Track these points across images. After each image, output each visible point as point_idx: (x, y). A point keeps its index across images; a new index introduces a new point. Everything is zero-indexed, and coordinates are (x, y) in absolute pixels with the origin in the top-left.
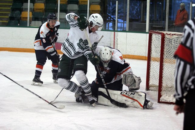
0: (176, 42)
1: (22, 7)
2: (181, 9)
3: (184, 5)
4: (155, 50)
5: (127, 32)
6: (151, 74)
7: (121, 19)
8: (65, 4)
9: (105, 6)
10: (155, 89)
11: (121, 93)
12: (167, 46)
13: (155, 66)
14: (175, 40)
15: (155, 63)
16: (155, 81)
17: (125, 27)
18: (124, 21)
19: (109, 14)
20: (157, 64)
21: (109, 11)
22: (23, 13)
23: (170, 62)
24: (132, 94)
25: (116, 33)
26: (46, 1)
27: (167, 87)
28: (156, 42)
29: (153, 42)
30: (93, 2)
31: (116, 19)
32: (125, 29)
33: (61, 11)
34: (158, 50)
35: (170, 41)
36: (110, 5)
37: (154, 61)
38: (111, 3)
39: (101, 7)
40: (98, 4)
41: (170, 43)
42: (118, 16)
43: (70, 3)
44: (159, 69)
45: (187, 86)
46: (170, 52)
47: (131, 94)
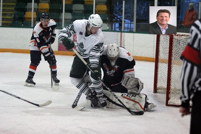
0: (185, 43)
1: (26, 7)
2: (190, 9)
3: (193, 5)
4: (163, 52)
5: (134, 33)
6: (159, 76)
7: (128, 19)
8: (70, 3)
9: (112, 6)
10: (163, 92)
11: (122, 95)
12: (175, 47)
13: (163, 68)
14: (183, 41)
15: (163, 65)
16: (163, 83)
17: (132, 27)
18: (131, 22)
19: (115, 14)
20: (165, 66)
21: (116, 11)
22: (27, 13)
23: (178, 63)
24: (134, 96)
25: (123, 33)
26: (50, 1)
27: (176, 90)
28: (164, 43)
29: (160, 43)
30: (99, 2)
31: (123, 19)
32: (132, 30)
33: (66, 11)
34: (166, 51)
35: (179, 42)
36: (116, 5)
37: (161, 62)
38: (118, 3)
39: (107, 7)
40: (105, 4)
41: (179, 44)
42: (125, 16)
43: (75, 3)
44: (167, 71)
45: (194, 88)
46: (178, 54)
47: (132, 96)
